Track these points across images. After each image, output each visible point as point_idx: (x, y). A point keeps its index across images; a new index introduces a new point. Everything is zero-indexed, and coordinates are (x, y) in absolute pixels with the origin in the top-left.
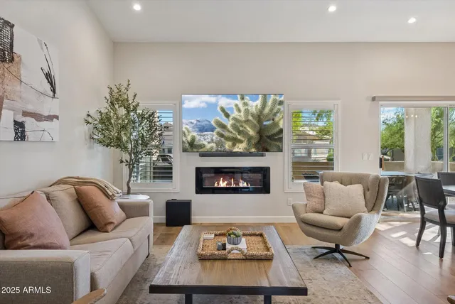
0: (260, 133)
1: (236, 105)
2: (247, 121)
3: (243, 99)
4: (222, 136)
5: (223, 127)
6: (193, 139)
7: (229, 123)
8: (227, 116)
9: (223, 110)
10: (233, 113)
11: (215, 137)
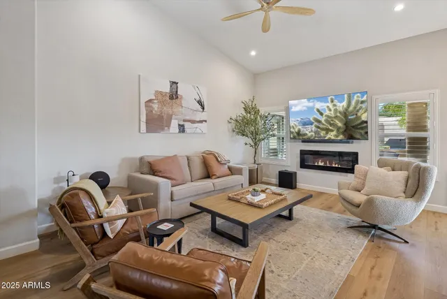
0: (346, 124)
1: (328, 107)
2: (336, 117)
3: (332, 101)
4: (318, 127)
5: (319, 122)
6: (299, 131)
7: (323, 119)
8: (321, 114)
9: (318, 110)
10: (325, 112)
11: (314, 128)
